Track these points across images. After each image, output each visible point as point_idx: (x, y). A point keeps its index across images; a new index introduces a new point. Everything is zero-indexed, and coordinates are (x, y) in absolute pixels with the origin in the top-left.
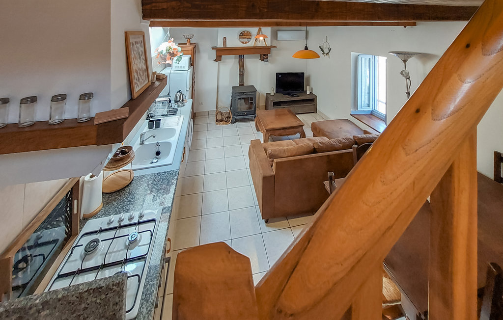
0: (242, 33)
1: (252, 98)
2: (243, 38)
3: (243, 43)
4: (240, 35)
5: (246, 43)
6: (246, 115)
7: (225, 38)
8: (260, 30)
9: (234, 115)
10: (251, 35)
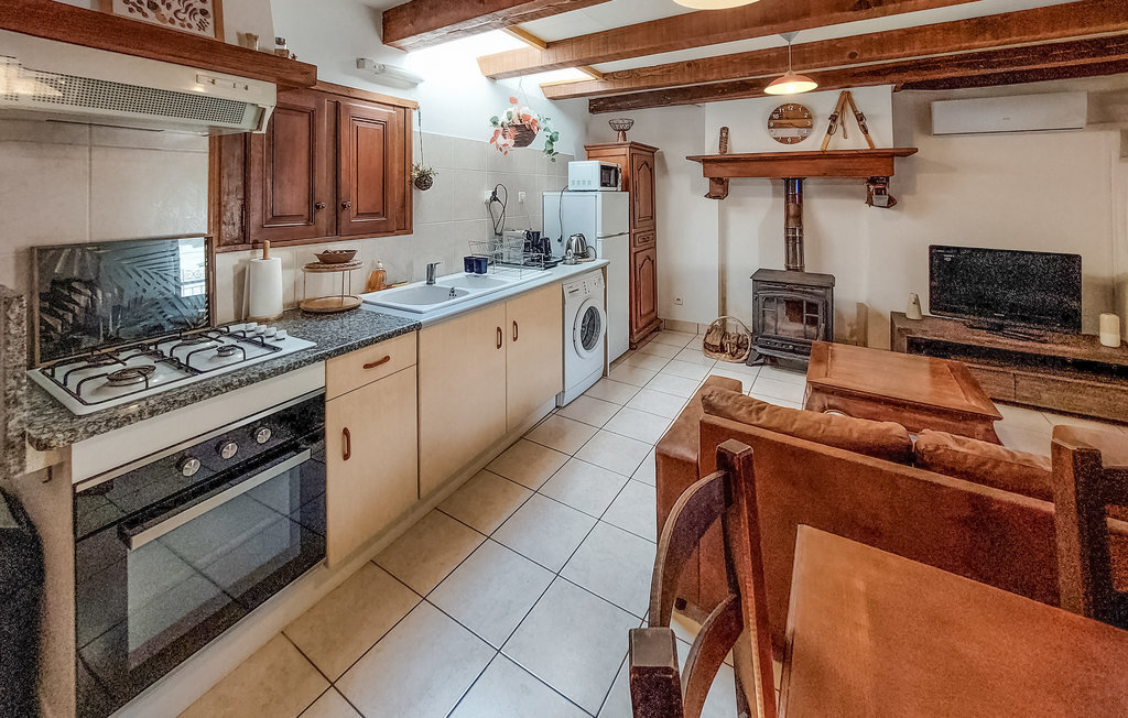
0: (777, 110)
1: (816, 305)
2: (781, 126)
3: (783, 140)
4: (771, 118)
5: (794, 140)
6: (793, 351)
7: (724, 130)
8: (846, 100)
9: (755, 341)
10: (810, 117)
